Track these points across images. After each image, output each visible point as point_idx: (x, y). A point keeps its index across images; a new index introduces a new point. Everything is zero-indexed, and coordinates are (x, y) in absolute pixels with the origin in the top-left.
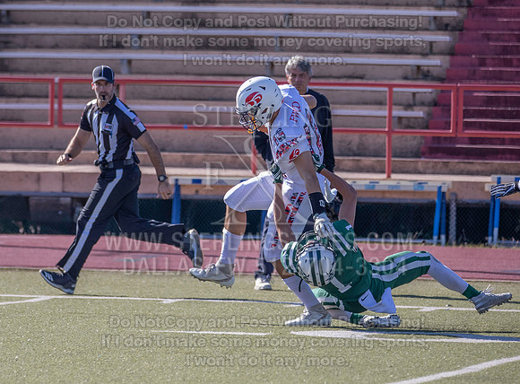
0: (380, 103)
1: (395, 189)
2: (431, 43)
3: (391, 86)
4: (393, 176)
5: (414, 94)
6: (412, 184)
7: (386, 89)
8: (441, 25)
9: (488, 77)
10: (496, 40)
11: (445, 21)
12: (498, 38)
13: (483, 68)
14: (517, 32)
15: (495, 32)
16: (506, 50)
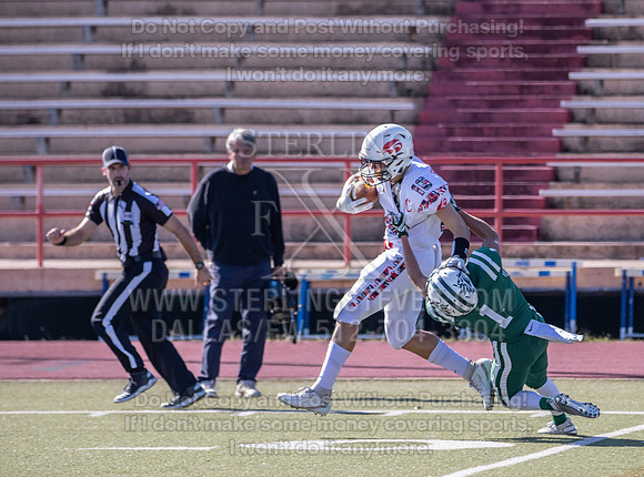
0: (336, 181)
2: (393, 112)
3: (348, 161)
4: (354, 263)
7: (343, 164)
8: (404, 91)
9: (457, 148)
10: (466, 107)
11: (408, 86)
12: (467, 104)
13: (451, 139)
14: (487, 98)
15: (464, 98)
16: (476, 118)
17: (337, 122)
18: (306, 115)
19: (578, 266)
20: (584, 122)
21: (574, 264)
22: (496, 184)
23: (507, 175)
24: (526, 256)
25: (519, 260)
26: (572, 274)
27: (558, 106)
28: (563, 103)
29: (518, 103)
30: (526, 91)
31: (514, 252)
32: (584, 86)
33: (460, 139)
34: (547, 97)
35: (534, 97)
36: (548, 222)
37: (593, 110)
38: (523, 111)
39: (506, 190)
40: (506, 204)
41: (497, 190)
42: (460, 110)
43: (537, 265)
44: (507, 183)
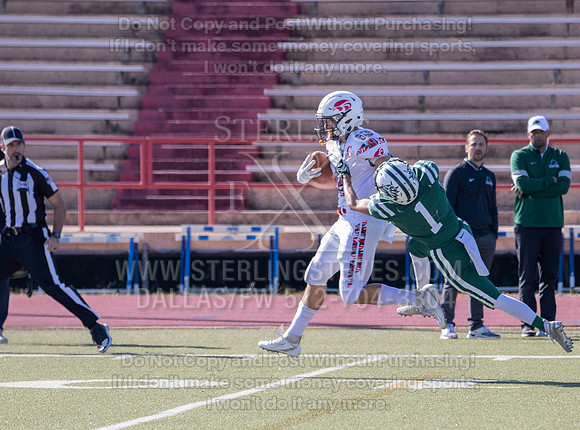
0: (71, 157)
1: (89, 241)
2: (119, 98)
3: (81, 141)
4: (87, 228)
5: (104, 148)
6: (105, 236)
7: (77, 143)
8: (128, 80)
9: (175, 130)
10: (182, 94)
11: (132, 76)
12: (183, 92)
13: (171, 122)
14: (201, 86)
15: (180, 86)
16: (191, 104)
17: (71, 106)
18: (44, 100)
19: (280, 231)
20: (284, 107)
21: (277, 230)
22: (209, 160)
23: (219, 153)
24: (236, 223)
25: (230, 226)
26: (274, 238)
27: (262, 94)
28: (266, 91)
29: (227, 91)
30: (234, 81)
31: (225, 219)
32: (284, 77)
33: (178, 122)
34: (253, 86)
35: (240, 86)
36: (254, 194)
37: (292, 98)
38: (232, 98)
39: (218, 166)
40: (218, 178)
41: (210, 166)
42: (178, 97)
43: (244, 231)
44: (219, 160)
